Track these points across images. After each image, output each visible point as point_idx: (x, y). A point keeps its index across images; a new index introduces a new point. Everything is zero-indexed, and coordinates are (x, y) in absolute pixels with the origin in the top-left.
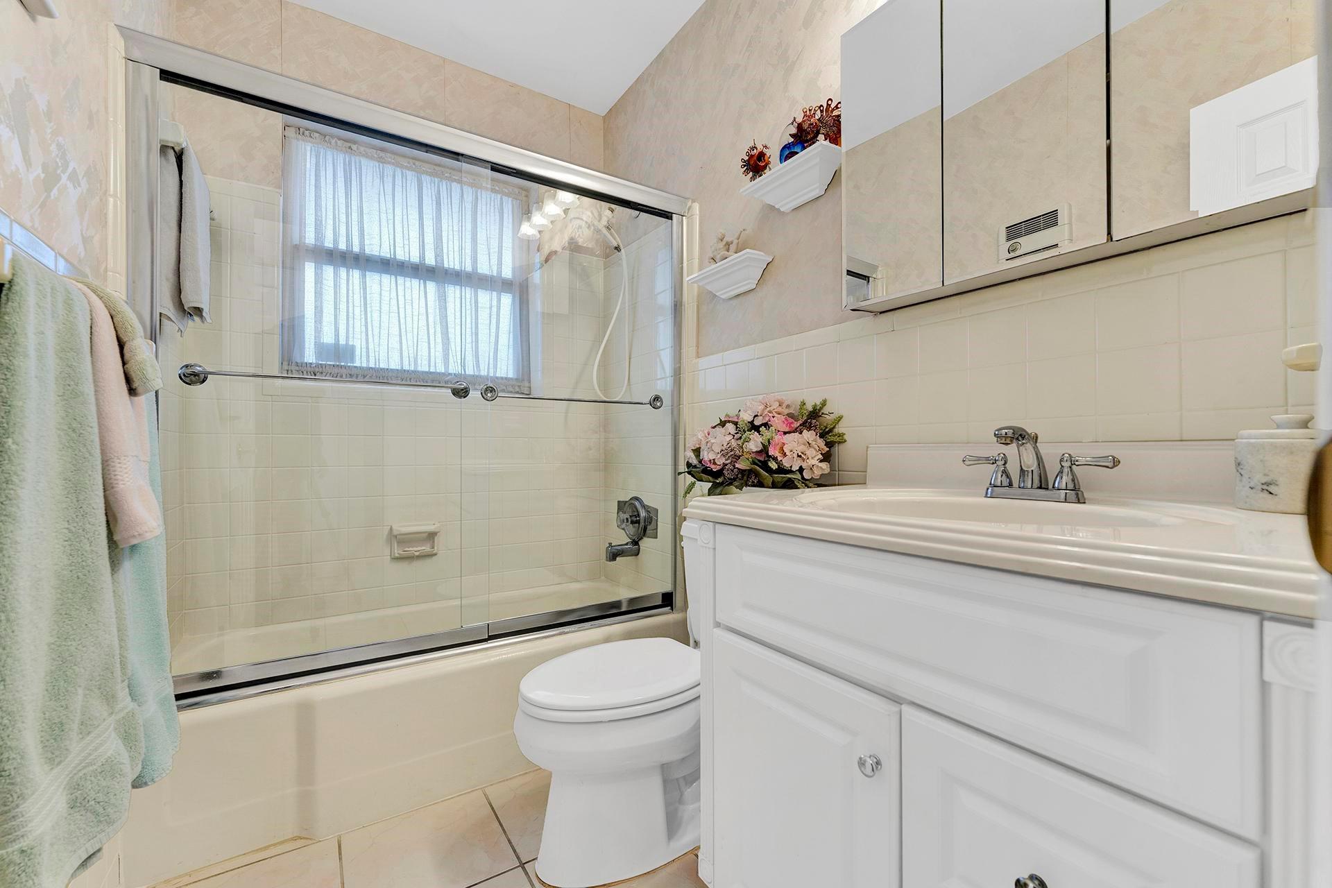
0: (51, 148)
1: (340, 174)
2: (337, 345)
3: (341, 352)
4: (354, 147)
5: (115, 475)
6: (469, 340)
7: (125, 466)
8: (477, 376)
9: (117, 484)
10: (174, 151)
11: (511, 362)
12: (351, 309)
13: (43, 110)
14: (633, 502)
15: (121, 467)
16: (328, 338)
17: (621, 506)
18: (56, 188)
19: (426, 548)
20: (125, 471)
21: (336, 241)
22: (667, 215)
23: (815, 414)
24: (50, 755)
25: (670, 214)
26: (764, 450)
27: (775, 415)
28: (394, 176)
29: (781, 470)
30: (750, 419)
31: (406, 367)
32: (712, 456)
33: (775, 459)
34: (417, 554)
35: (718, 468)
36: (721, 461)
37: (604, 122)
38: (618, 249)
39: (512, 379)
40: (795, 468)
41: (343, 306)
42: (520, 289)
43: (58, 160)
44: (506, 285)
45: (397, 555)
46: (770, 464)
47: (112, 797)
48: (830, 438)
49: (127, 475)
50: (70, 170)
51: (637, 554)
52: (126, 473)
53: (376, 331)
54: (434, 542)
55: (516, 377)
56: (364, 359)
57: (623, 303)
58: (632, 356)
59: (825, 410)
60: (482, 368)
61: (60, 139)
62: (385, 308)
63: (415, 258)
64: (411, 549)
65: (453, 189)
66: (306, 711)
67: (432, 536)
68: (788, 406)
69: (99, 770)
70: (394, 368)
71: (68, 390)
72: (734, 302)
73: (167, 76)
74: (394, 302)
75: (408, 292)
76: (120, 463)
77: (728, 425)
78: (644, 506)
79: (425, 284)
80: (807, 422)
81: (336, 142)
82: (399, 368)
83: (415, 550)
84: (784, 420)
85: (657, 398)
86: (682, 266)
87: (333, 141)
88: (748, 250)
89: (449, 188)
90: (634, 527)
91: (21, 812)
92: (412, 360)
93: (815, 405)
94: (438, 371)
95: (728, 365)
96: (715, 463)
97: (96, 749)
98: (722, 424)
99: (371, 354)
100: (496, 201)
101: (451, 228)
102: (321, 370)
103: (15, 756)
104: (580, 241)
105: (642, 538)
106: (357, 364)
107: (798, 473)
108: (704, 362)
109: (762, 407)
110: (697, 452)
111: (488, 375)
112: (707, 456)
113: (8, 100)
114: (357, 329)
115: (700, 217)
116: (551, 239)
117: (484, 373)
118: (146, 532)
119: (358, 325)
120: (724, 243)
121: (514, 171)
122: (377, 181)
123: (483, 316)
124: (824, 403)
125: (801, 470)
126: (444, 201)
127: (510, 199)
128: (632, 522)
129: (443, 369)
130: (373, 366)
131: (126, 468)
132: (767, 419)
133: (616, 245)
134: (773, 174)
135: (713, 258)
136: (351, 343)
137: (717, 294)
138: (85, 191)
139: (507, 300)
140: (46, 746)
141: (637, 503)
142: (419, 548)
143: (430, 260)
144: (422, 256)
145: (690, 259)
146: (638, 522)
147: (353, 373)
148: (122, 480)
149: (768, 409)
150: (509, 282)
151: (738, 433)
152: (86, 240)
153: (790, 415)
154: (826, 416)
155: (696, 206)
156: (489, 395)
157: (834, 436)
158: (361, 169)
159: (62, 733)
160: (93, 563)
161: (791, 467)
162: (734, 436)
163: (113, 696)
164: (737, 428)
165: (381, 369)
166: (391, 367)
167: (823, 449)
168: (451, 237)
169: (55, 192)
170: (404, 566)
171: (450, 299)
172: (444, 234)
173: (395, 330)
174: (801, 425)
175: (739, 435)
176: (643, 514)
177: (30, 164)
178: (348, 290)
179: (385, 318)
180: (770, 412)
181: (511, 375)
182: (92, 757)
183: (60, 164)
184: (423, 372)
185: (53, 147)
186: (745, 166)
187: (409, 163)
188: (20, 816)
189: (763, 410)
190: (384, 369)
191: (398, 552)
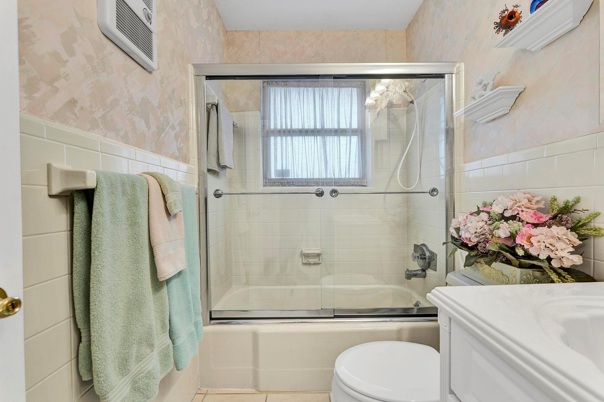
0: (161, 119)
1: (283, 97)
2: (282, 170)
3: (284, 172)
4: (288, 83)
5: (156, 252)
6: (336, 162)
7: (159, 248)
8: (340, 179)
9: (156, 256)
10: (215, 105)
11: (357, 170)
12: (287, 154)
13: (156, 106)
14: (422, 247)
15: (158, 249)
16: (279, 168)
17: (416, 246)
18: (163, 133)
19: (316, 260)
20: (160, 250)
21: (281, 126)
22: (441, 76)
23: (566, 209)
24: (122, 372)
25: (443, 75)
26: (512, 237)
27: (524, 209)
28: (304, 92)
29: (528, 256)
30: (501, 212)
31: (309, 177)
32: (468, 235)
33: (522, 247)
34: (312, 263)
35: (473, 244)
36: (475, 240)
37: (406, 32)
38: (412, 102)
39: (357, 178)
40: (543, 256)
41: (284, 153)
42: (361, 133)
43: (164, 123)
44: (354, 132)
45: (304, 262)
46: (517, 250)
47: (149, 388)
48: (583, 232)
49: (160, 252)
50: (170, 125)
51: (425, 277)
52: (160, 251)
53: (297, 162)
54: (320, 257)
55: (359, 177)
56: (293, 175)
57: (416, 133)
58: (422, 163)
59: (579, 207)
60: (342, 174)
61: (165, 114)
62: (301, 151)
63: (312, 127)
64: (310, 260)
65: (329, 90)
66: (255, 335)
67: (319, 255)
68: (538, 202)
69: (145, 376)
70: (305, 178)
71: (133, 222)
72: (491, 124)
73: (209, 78)
74: (304, 149)
75: (310, 142)
76: (157, 247)
77: (481, 214)
78: (429, 251)
79: (317, 137)
80: (557, 216)
81: (281, 83)
82: (306, 177)
83: (312, 261)
84: (532, 214)
85: (434, 190)
86: (452, 106)
87: (280, 83)
88: (500, 87)
89: (327, 91)
90: (423, 261)
91: (107, 397)
92: (312, 173)
93: (568, 202)
94: (323, 177)
95: (485, 168)
96: (470, 241)
97: (144, 367)
98: (478, 212)
99: (295, 173)
100: (349, 91)
101: (328, 109)
102: (277, 181)
103: (103, 376)
104: (395, 102)
105: (427, 269)
106: (290, 177)
107: (546, 261)
108: (468, 166)
109: (512, 203)
110: (458, 230)
111: (345, 178)
112: (464, 235)
113: (138, 107)
114: (290, 162)
115: (465, 71)
116: (381, 102)
117: (343, 177)
118: (166, 276)
119: (290, 160)
120: (482, 85)
121: (345, 76)
122: (297, 96)
123: (343, 149)
124: (578, 201)
125: (549, 259)
126: (325, 97)
127: (356, 89)
128: (421, 258)
129: (325, 176)
130: (296, 178)
131: (160, 249)
132: (516, 212)
133: (411, 100)
134: (523, 24)
135: (473, 98)
136: (288, 169)
137: (477, 121)
138: (178, 131)
139: (355, 139)
140: (120, 369)
141: (424, 248)
142: (314, 260)
143: (319, 127)
144: (315, 126)
145: (458, 100)
146: (425, 259)
147: (288, 182)
148: (158, 255)
149: (517, 205)
150: (356, 130)
151: (490, 220)
152: (179, 149)
153: (539, 210)
154: (579, 212)
155: (463, 65)
156: (334, 194)
157: (588, 230)
158: (291, 93)
159: (126, 363)
160: (142, 292)
161: (538, 255)
162: (487, 222)
163: (152, 345)
164: (490, 216)
165: (299, 179)
166: (303, 178)
167: (575, 243)
168: (328, 114)
169: (163, 135)
170: (307, 267)
171: (328, 143)
172: (325, 113)
173: (304, 161)
174: (550, 219)
175: (491, 222)
176: (428, 254)
177: (150, 128)
178: (286, 146)
179: (300, 156)
180: (519, 207)
181: (357, 176)
182: (142, 370)
183: (165, 124)
184: (316, 179)
185: (162, 119)
186: (497, 27)
187: (310, 84)
188: (107, 398)
189: (513, 205)
190: (300, 179)
191: (305, 261)
